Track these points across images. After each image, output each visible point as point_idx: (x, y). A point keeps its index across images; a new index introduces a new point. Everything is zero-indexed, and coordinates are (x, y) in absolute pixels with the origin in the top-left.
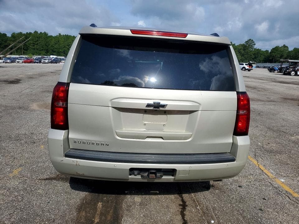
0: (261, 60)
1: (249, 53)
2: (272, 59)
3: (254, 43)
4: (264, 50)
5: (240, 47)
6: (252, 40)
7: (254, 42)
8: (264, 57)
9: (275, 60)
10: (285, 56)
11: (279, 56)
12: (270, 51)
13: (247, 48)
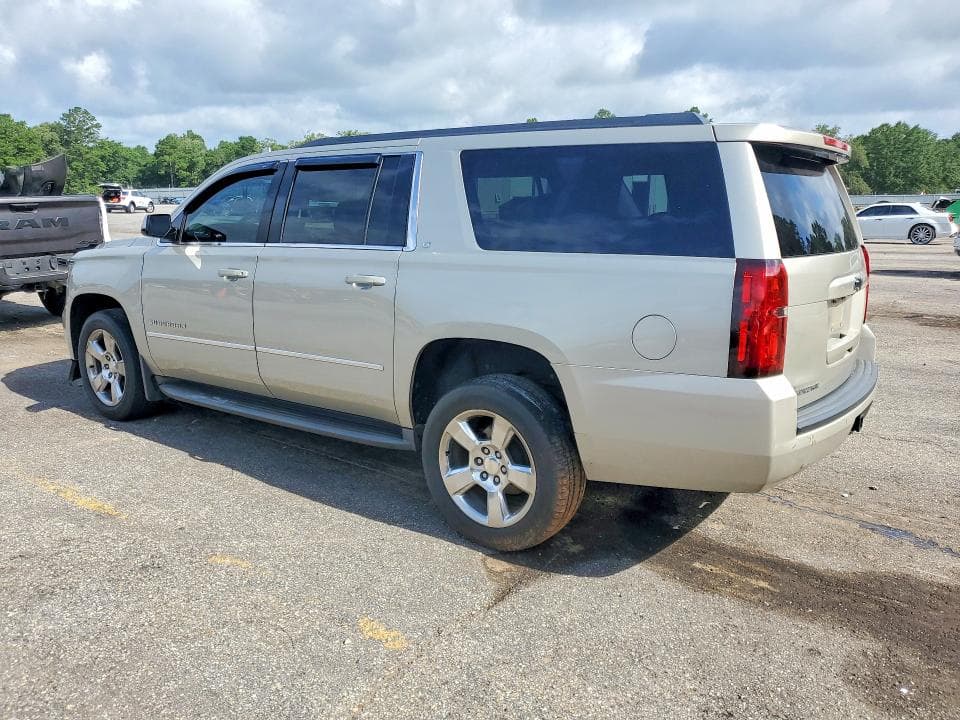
0: (131, 177)
1: (88, 156)
2: (167, 175)
3: (95, 123)
4: (133, 146)
5: (48, 136)
6: (86, 112)
7: (93, 119)
8: (137, 168)
9: (176, 176)
10: (201, 165)
11: (185, 166)
12: (152, 150)
13: (72, 136)
